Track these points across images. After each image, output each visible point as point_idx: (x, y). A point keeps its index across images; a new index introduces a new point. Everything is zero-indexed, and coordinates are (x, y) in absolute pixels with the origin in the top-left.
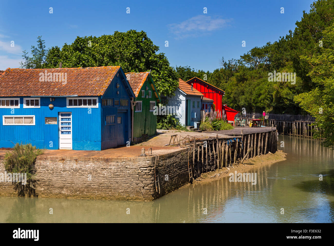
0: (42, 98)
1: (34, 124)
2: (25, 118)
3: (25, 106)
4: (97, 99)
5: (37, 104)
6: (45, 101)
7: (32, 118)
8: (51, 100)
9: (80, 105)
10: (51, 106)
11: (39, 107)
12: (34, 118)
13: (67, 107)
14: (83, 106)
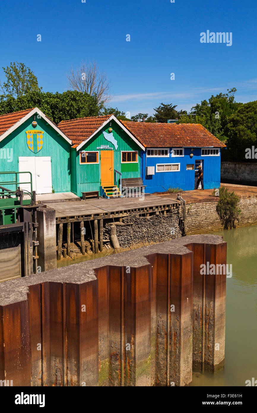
0: (185, 149)
1: (179, 170)
2: (173, 165)
3: (173, 156)
4: (219, 149)
5: (181, 154)
6: (188, 151)
7: (178, 165)
8: (192, 151)
9: (208, 154)
10: (192, 155)
11: (183, 156)
12: (179, 166)
13: (202, 156)
14: (210, 155)
